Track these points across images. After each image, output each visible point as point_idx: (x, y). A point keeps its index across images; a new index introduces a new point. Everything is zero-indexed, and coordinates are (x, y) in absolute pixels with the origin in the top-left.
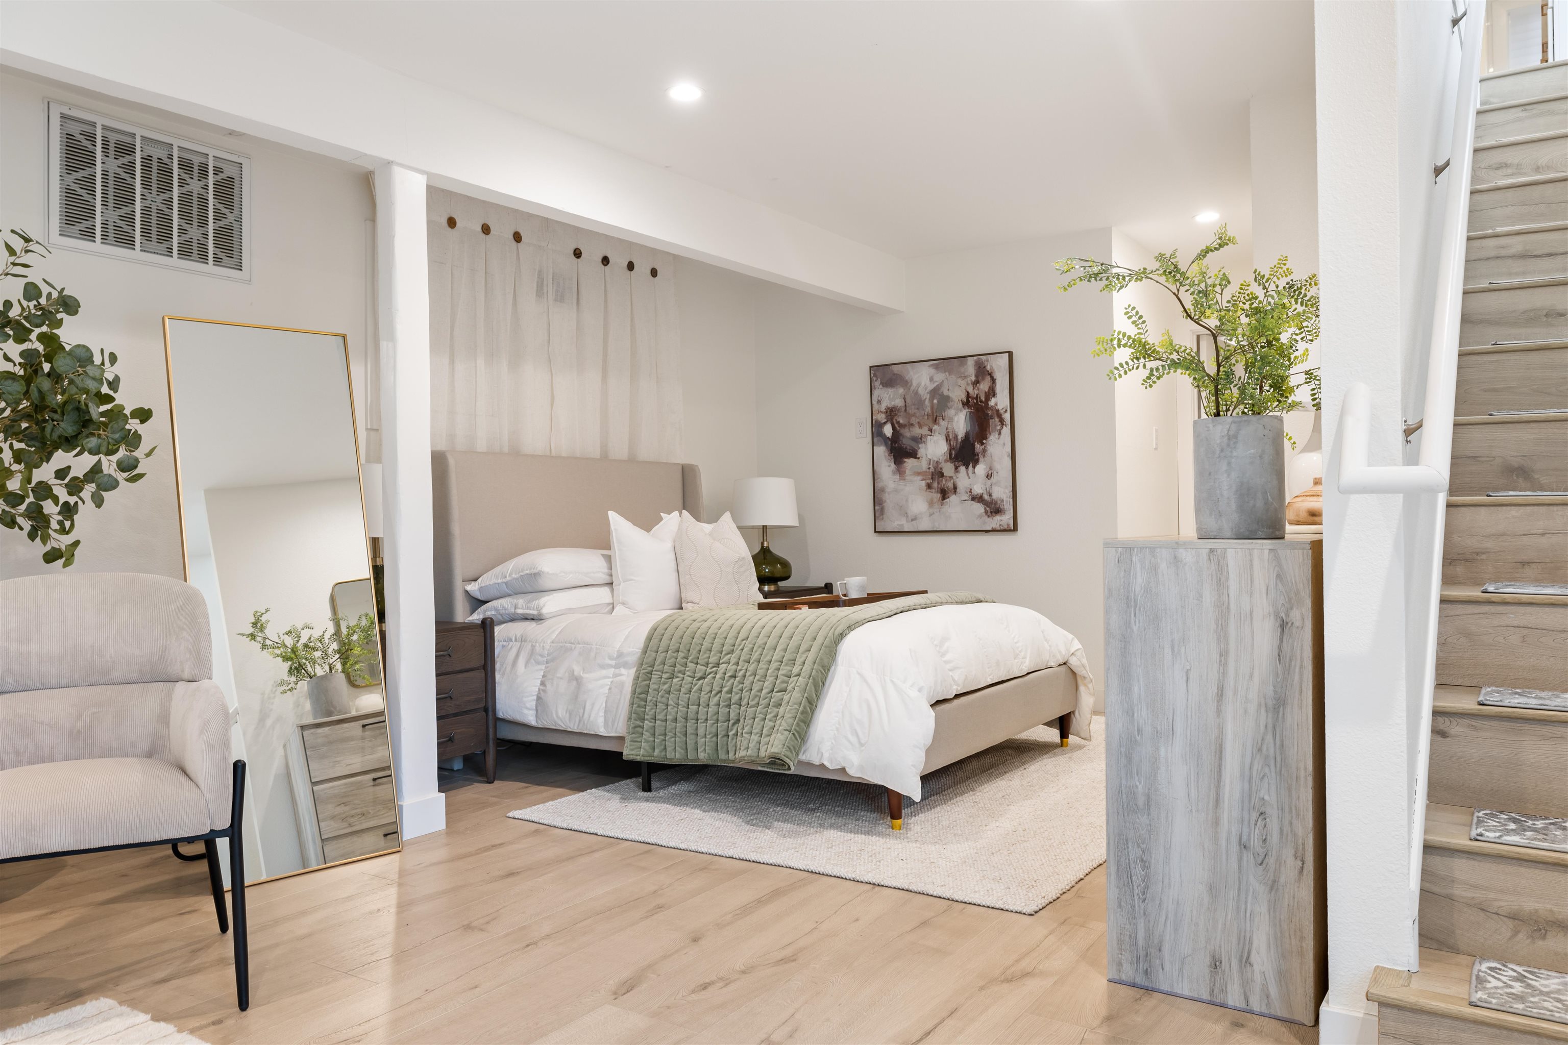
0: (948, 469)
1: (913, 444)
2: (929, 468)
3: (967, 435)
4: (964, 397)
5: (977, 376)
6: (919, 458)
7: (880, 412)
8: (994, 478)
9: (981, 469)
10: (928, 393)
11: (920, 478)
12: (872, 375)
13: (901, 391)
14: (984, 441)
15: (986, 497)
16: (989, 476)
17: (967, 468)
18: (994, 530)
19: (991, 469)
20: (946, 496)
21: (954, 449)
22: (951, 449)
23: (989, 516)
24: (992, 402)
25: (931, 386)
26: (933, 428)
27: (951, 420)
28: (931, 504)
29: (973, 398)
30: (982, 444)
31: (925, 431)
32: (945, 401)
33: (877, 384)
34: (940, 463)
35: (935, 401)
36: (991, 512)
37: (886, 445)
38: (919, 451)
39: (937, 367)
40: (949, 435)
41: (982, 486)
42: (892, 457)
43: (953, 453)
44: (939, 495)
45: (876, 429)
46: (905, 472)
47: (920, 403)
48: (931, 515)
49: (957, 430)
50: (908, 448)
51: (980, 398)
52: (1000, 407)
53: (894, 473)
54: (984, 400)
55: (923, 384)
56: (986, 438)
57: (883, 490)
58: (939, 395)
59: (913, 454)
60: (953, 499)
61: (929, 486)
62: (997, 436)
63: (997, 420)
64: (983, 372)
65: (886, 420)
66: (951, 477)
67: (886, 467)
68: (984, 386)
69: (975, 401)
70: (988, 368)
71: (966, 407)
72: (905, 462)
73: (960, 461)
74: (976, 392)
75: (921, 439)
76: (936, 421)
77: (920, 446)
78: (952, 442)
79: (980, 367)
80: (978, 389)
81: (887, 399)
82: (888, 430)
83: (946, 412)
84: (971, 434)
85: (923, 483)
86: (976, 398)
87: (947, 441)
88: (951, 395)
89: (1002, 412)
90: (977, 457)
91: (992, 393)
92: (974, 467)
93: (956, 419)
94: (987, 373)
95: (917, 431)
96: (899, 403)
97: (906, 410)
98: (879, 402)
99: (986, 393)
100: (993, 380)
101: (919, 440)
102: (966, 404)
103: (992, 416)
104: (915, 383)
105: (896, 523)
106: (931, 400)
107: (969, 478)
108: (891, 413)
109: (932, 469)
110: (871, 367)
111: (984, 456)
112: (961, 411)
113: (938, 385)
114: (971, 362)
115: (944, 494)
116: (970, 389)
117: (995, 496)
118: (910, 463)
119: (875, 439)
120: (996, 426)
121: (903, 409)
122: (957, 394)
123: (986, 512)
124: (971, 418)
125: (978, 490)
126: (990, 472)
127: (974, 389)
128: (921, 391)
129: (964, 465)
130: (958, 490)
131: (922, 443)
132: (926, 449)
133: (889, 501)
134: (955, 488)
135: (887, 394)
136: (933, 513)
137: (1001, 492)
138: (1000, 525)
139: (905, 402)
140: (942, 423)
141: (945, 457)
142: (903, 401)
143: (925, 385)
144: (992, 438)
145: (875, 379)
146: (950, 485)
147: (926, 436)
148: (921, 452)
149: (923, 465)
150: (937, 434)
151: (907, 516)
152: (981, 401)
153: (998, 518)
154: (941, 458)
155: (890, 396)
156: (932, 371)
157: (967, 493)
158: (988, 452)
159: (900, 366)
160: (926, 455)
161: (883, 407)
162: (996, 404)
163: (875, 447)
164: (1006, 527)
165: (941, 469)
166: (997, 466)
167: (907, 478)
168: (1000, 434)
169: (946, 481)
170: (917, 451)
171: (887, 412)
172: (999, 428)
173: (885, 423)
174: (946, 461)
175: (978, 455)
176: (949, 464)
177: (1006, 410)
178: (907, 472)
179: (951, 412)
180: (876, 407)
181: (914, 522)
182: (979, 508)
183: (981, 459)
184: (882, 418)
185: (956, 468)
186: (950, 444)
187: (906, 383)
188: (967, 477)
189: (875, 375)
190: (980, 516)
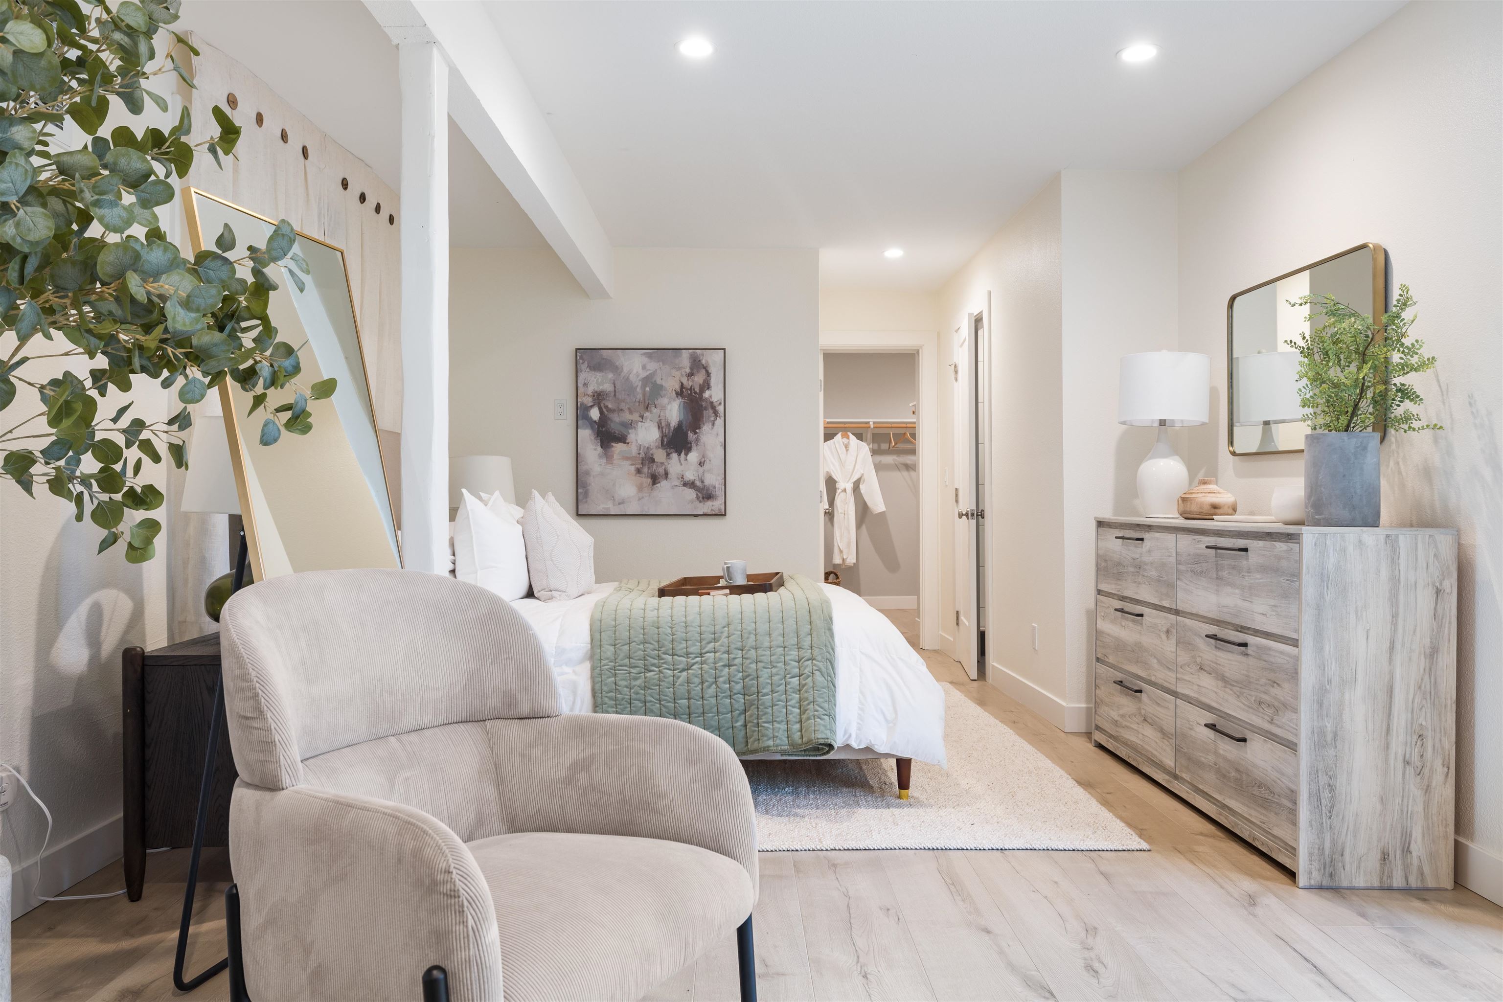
0: (660, 455)
1: (623, 430)
2: (639, 454)
3: (680, 424)
4: (678, 387)
5: (691, 368)
6: (628, 443)
7: (585, 395)
8: (707, 466)
9: (693, 456)
10: (640, 380)
11: (629, 462)
12: (578, 358)
13: (610, 375)
14: (698, 431)
15: (698, 483)
16: (701, 464)
17: (679, 455)
18: (705, 515)
19: (703, 457)
20: (657, 481)
21: (666, 436)
22: (663, 437)
23: (700, 502)
24: (706, 394)
25: (643, 374)
26: (645, 415)
27: (663, 408)
28: (640, 488)
29: (687, 389)
30: (696, 433)
31: (635, 417)
32: (657, 390)
33: (584, 367)
34: (651, 449)
35: (647, 389)
36: (703, 498)
37: (592, 428)
38: (629, 436)
39: (650, 356)
40: (661, 423)
41: (694, 473)
42: (599, 441)
43: (665, 440)
44: (649, 480)
45: (581, 413)
46: (612, 456)
47: (631, 390)
48: (639, 499)
49: (669, 419)
50: (617, 432)
51: (694, 390)
52: (714, 399)
53: (600, 457)
54: (698, 391)
55: (635, 371)
56: (699, 428)
57: (587, 473)
58: (652, 383)
59: (622, 439)
60: (664, 484)
61: (639, 471)
62: (710, 426)
63: (711, 412)
64: (697, 365)
65: (592, 404)
66: (662, 463)
67: (592, 451)
68: (699, 379)
69: (689, 392)
70: (703, 362)
71: (679, 397)
72: (613, 446)
73: (672, 448)
74: (691, 384)
75: (631, 424)
76: (647, 408)
77: (630, 431)
78: (664, 430)
79: (695, 361)
80: (693, 381)
81: (595, 382)
82: (595, 414)
83: (659, 401)
84: (684, 423)
85: (633, 468)
86: (691, 389)
87: (659, 428)
88: (664, 384)
89: (716, 404)
90: (689, 445)
91: (706, 385)
92: (686, 455)
93: (669, 407)
94: (702, 367)
95: (627, 417)
96: (607, 387)
97: (615, 395)
98: (585, 385)
99: (700, 385)
100: (708, 374)
101: (629, 425)
102: (680, 393)
103: (706, 407)
104: (626, 370)
105: (602, 506)
106: (644, 386)
107: (681, 465)
108: (599, 397)
109: (642, 455)
110: (577, 349)
111: (697, 445)
112: (674, 400)
113: (650, 374)
114: (685, 355)
115: (655, 479)
116: (685, 380)
117: (707, 483)
118: (618, 447)
119: (580, 422)
120: (709, 417)
121: (613, 394)
122: (671, 384)
123: (698, 498)
124: (685, 407)
125: (690, 476)
126: (703, 460)
127: (688, 380)
128: (632, 378)
129: (676, 452)
130: (669, 476)
131: (632, 428)
132: (636, 434)
133: (594, 484)
134: (666, 474)
135: (595, 378)
136: (643, 497)
137: (712, 479)
138: (712, 510)
139: (615, 387)
140: (655, 410)
141: (657, 444)
142: (613, 386)
143: (637, 372)
144: (706, 428)
145: (581, 361)
146: (661, 470)
147: (637, 422)
148: (631, 437)
149: (633, 450)
150: (648, 421)
151: (614, 500)
152: (695, 393)
153: (709, 503)
154: (652, 444)
155: (597, 380)
156: (645, 360)
157: (678, 479)
158: (701, 441)
159: (610, 351)
160: (637, 440)
161: (590, 390)
162: (711, 397)
163: (579, 430)
164: (717, 512)
165: (652, 455)
166: (710, 455)
167: (614, 462)
168: (713, 424)
169: (657, 466)
170: (627, 436)
171: (594, 396)
172: (712, 419)
173: (592, 407)
174: (657, 447)
175: (691, 443)
176: (660, 450)
177: (720, 403)
178: (615, 456)
179: (664, 401)
180: (581, 390)
181: (621, 506)
182: (691, 494)
183: (694, 447)
184: (588, 401)
185: (668, 455)
186: (662, 431)
187: (616, 369)
188: (679, 464)
189: (581, 358)
190: (692, 502)
